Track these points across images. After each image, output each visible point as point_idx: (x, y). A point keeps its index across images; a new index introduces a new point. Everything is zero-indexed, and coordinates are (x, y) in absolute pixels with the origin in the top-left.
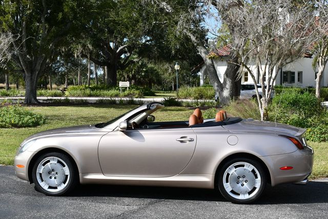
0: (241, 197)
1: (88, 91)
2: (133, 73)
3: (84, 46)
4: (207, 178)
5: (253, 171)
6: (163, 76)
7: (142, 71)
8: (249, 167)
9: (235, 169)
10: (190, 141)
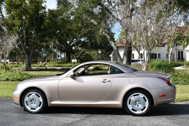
0: (137, 112)
1: (57, 64)
2: (79, 56)
3: (55, 43)
4: (118, 102)
5: (144, 98)
6: (93, 57)
7: (83, 55)
8: (141, 96)
9: (134, 97)
10: (108, 82)
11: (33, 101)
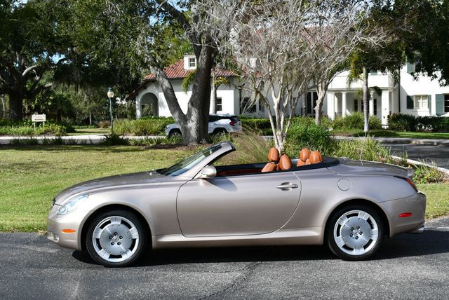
0: (355, 253)
2: (36, 102)
5: (369, 221)
6: (76, 106)
7: (48, 100)
8: (364, 216)
9: (347, 220)
10: (293, 188)
11: (114, 237)
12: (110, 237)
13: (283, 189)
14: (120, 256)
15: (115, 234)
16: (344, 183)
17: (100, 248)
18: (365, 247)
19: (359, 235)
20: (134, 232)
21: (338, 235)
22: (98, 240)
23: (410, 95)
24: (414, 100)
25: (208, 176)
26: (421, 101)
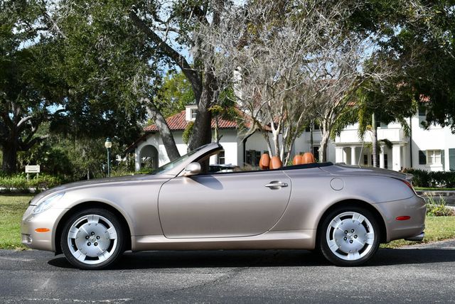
0: (350, 258)
4: (307, 235)
7: (44, 156)
8: (358, 218)
9: (340, 222)
10: (283, 186)
11: (91, 238)
12: (87, 237)
13: (272, 188)
14: (97, 258)
15: (92, 233)
16: (337, 183)
17: (76, 249)
18: (361, 252)
19: (353, 239)
20: (113, 233)
21: (331, 238)
22: (73, 240)
23: (422, 150)
24: (427, 155)
25: (192, 172)
26: (433, 156)
